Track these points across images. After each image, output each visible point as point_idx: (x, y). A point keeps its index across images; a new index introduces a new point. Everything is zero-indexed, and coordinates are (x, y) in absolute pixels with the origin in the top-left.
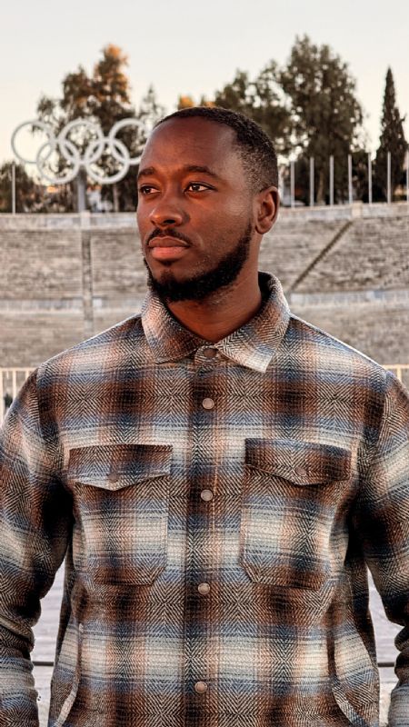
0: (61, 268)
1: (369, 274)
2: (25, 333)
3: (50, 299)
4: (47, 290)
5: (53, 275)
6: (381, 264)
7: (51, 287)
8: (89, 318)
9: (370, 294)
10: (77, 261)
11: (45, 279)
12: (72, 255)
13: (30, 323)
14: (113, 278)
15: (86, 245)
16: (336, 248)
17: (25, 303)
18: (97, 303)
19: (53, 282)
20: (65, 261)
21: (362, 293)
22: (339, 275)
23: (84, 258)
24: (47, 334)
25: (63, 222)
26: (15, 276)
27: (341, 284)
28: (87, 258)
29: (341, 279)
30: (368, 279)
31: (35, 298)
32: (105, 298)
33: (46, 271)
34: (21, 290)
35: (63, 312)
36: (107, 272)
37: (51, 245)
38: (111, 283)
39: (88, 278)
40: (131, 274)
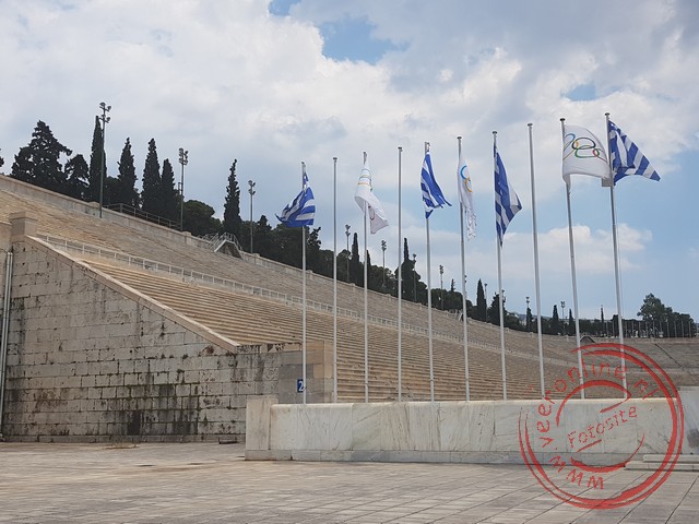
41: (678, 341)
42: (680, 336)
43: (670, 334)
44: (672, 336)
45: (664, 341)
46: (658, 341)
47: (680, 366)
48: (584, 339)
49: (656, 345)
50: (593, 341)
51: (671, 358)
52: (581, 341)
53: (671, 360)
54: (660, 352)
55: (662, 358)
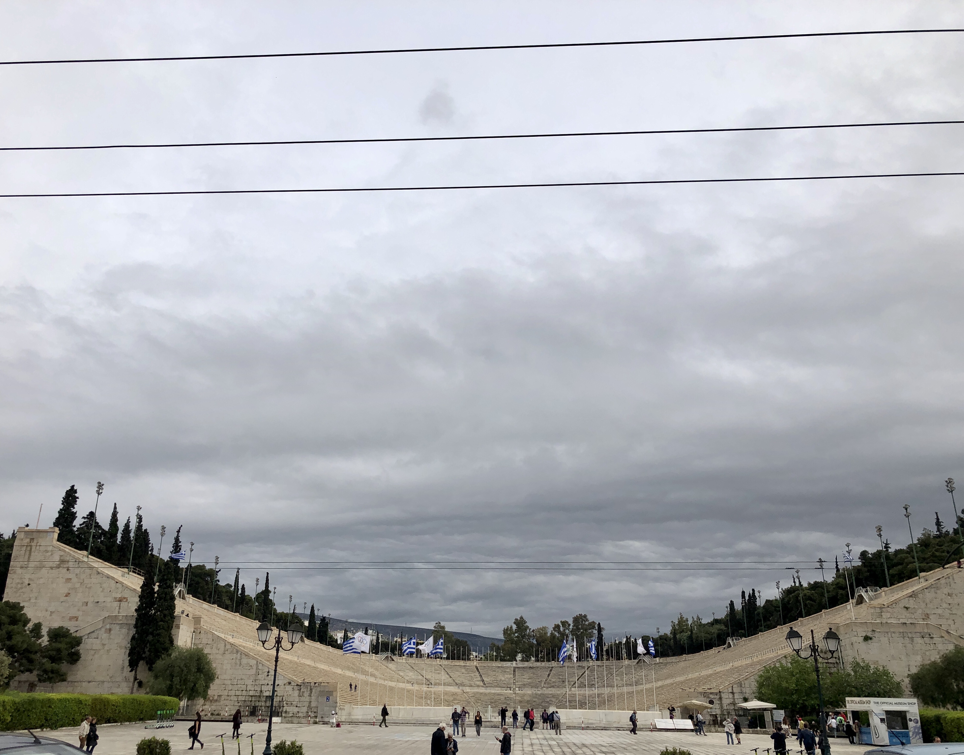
0: (507, 678)
1: (594, 682)
2: (497, 697)
3: (504, 687)
5: (505, 680)
6: (597, 680)
7: (504, 684)
8: (515, 693)
10: (512, 676)
12: (510, 674)
13: (498, 695)
14: (521, 681)
15: (514, 671)
16: (585, 674)
17: (497, 688)
18: (517, 689)
19: (505, 682)
20: (509, 676)
22: (585, 682)
24: (502, 698)
25: (508, 664)
26: (494, 680)
28: (514, 675)
29: (586, 684)
30: (593, 684)
31: (500, 687)
32: (519, 688)
34: (496, 684)
35: (506, 691)
36: (520, 680)
37: (504, 670)
38: (521, 683)
39: (514, 681)
40: (527, 681)
41: (457, 663)
45: (446, 662)
46: (442, 662)
47: (456, 684)
48: (387, 657)
49: (440, 665)
50: (393, 660)
51: (451, 677)
52: (384, 659)
53: (450, 679)
54: (443, 672)
55: (444, 677)
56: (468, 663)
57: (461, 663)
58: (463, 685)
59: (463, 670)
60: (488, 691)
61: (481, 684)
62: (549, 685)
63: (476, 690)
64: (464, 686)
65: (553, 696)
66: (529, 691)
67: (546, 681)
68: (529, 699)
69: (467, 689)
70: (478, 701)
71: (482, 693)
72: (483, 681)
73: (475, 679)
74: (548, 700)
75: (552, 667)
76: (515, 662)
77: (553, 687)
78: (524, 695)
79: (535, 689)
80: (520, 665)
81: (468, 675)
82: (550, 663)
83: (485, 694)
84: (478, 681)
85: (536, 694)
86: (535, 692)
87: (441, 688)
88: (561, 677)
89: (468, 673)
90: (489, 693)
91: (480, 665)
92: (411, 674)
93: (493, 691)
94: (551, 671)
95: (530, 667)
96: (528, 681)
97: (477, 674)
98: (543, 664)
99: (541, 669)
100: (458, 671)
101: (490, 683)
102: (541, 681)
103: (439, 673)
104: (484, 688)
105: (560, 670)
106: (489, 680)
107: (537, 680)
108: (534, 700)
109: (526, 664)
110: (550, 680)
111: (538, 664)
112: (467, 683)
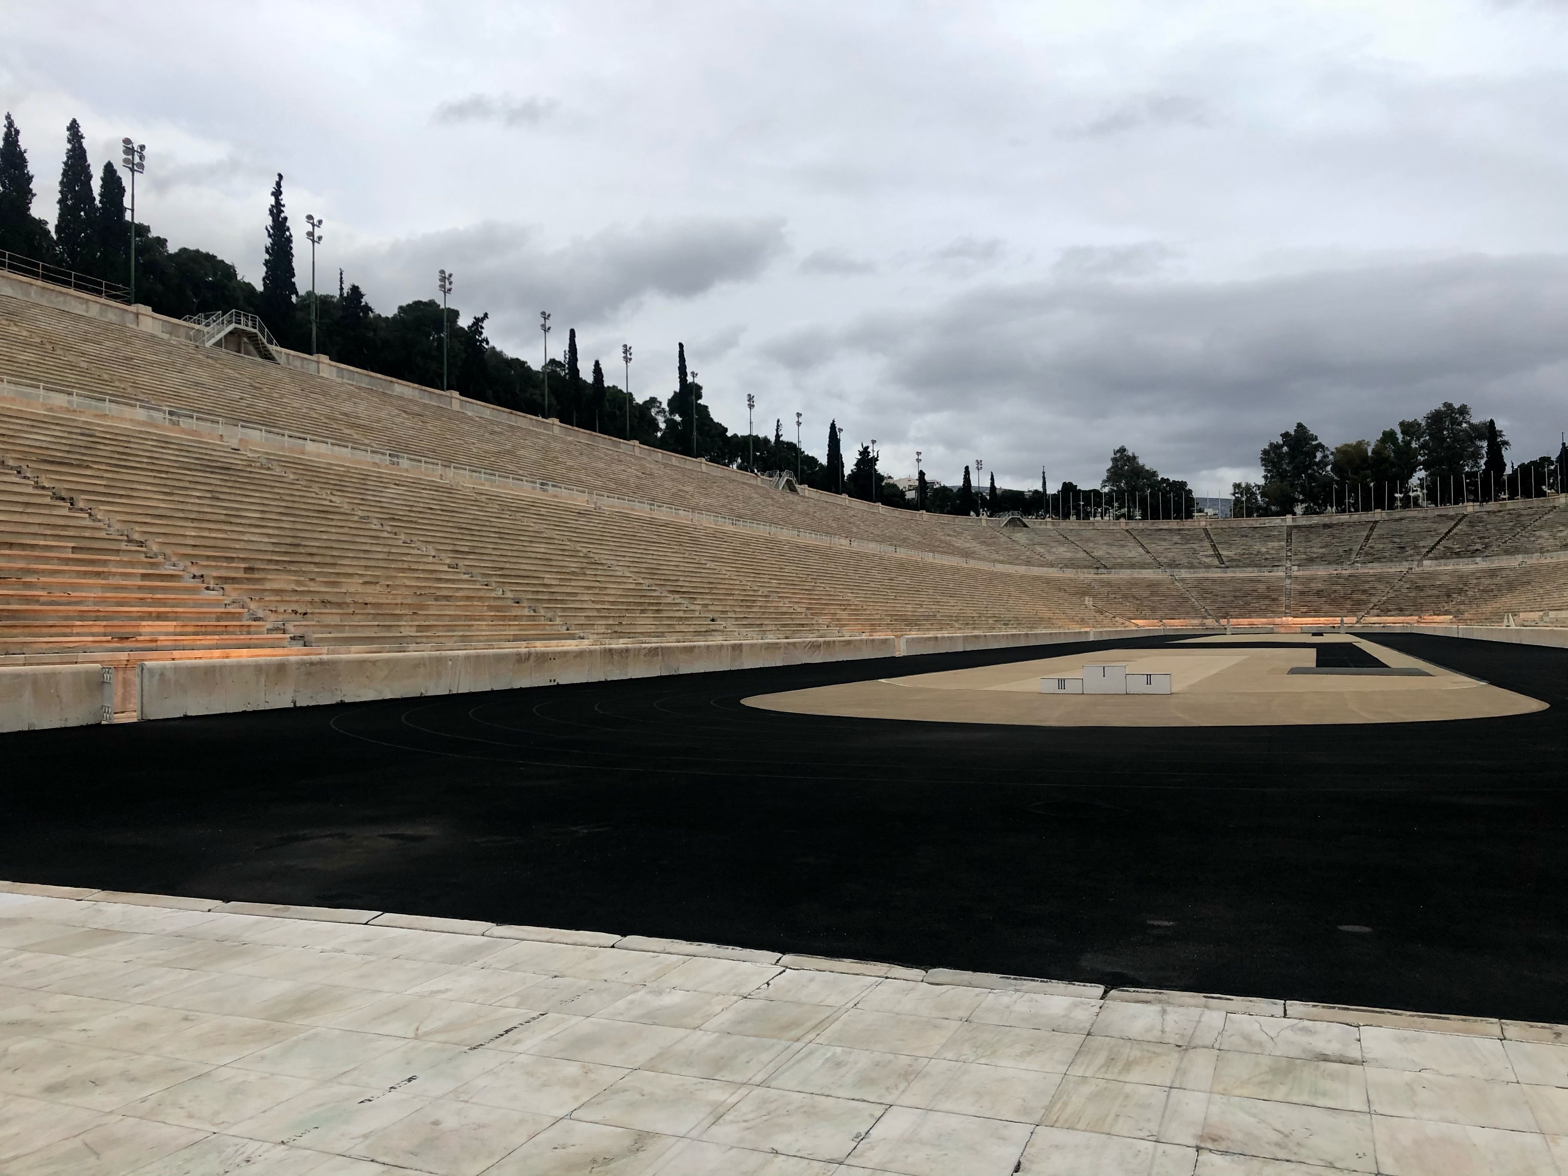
0: (1273, 548)
1: (1479, 547)
2: (1248, 587)
3: (1265, 566)
4: (1263, 561)
5: (1267, 553)
6: (1487, 540)
7: (1266, 559)
8: (1290, 577)
9: (1478, 559)
10: (1283, 543)
11: (1262, 555)
12: (1280, 541)
13: (1252, 580)
14: (1305, 553)
15: (1289, 535)
16: (1455, 531)
17: (1250, 569)
18: (1296, 568)
19: (1268, 556)
20: (1276, 544)
21: (1472, 559)
22: (1457, 547)
23: (1287, 541)
24: (1261, 587)
25: (1277, 521)
26: (1244, 554)
27: (1458, 554)
28: (1289, 541)
29: (1458, 550)
30: (1477, 550)
31: (1256, 566)
32: (1299, 566)
33: (1264, 550)
34: (1247, 561)
35: (1272, 574)
36: (1302, 550)
37: (1267, 535)
38: (1304, 556)
39: (1289, 554)
40: (1317, 551)
41: (1163, 524)
42: (1167, 517)
43: (1153, 512)
44: (1155, 516)
45: (1141, 525)
46: (1132, 524)
47: (1160, 565)
48: (1012, 522)
49: (1127, 531)
50: (1026, 526)
51: (1148, 552)
52: (1006, 525)
53: (1148, 556)
54: (1132, 544)
55: (1134, 552)
56: (1188, 524)
57: (1173, 524)
58: (1173, 565)
59: (1176, 538)
60: (1229, 574)
61: (1216, 562)
62: (1369, 558)
63: (1201, 574)
64: (1178, 566)
65: (1379, 578)
66: (1322, 571)
67: (1361, 549)
68: (1320, 586)
69: (1184, 574)
70: (1205, 595)
71: (1214, 581)
72: (1219, 556)
73: (1201, 553)
74: (1367, 586)
75: (1376, 522)
76: (1289, 517)
77: (1378, 560)
78: (1311, 579)
79: (1335, 566)
80: (1303, 521)
81: (1186, 547)
82: (1370, 514)
83: (1222, 582)
84: (1207, 556)
85: (1339, 576)
86: (1335, 572)
87: (1125, 574)
88: (1396, 540)
89: (1187, 543)
90: (1232, 579)
91: (1214, 526)
92: (1062, 549)
93: (1239, 574)
94: (1372, 529)
95: (1326, 526)
96: (1321, 550)
97: (1207, 543)
98: (1355, 517)
99: (1350, 526)
100: (1165, 540)
101: (1235, 560)
102: (1351, 550)
103: (1123, 546)
104: (1219, 570)
105: (1394, 526)
106: (1233, 553)
107: (1341, 550)
108: (1335, 587)
109: (1315, 519)
110: (1370, 547)
111: (1345, 517)
112: (1185, 561)
